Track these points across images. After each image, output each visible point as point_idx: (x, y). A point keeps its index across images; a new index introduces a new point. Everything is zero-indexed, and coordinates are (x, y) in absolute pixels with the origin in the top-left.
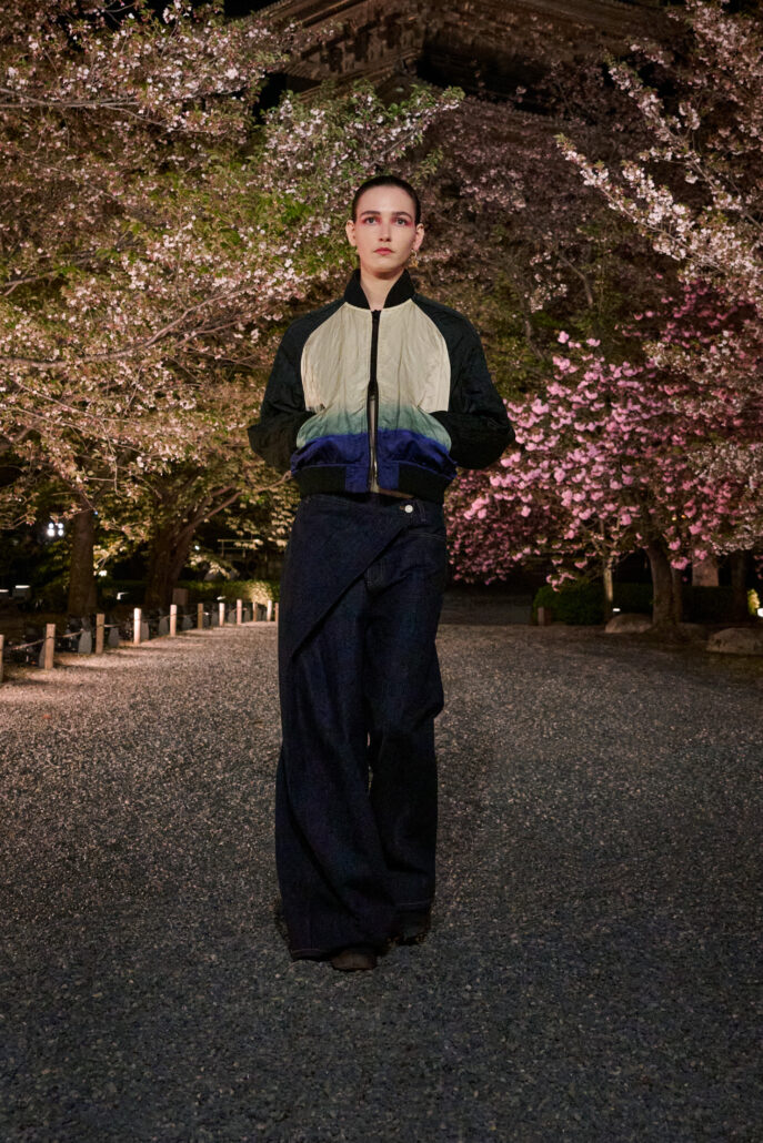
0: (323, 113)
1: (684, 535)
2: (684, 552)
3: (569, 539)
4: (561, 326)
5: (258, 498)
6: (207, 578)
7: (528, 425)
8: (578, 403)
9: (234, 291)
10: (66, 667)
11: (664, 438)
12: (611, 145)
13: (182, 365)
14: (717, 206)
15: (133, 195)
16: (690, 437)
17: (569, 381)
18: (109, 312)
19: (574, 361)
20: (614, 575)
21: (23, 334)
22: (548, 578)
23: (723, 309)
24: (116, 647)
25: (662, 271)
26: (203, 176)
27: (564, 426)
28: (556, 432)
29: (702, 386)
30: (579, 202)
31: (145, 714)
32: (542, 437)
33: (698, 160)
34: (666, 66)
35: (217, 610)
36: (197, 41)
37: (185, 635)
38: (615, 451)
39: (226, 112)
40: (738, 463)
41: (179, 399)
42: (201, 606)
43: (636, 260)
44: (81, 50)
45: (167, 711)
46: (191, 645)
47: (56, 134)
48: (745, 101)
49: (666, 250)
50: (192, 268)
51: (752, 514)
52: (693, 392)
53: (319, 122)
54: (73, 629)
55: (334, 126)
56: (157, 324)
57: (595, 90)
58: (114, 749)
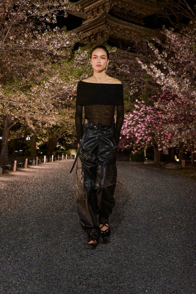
0: (87, 52)
1: (161, 143)
2: (161, 147)
3: (137, 144)
4: (136, 98)
5: (71, 133)
6: (60, 149)
7: (129, 119)
8: (140, 115)
9: (67, 89)
10: (30, 168)
11: (158, 123)
12: (148, 60)
13: (56, 104)
14: (170, 74)
15: (46, 68)
16: (163, 123)
17: (138, 110)
18: (41, 93)
19: (139, 106)
20: (146, 151)
21: (22, 97)
22: (132, 152)
23: (171, 96)
24: (40, 164)
25: (158, 87)
26: (61, 64)
27: (137, 119)
28: (135, 121)
29: (166, 112)
30: (141, 72)
31: (46, 178)
32: (132, 122)
33: (166, 64)
34: (160, 44)
35: (62, 156)
36: (60, 36)
37: (55, 162)
38: (147, 125)
39: (66, 51)
40: (173, 128)
41: (55, 112)
42: (58, 156)
43: (153, 85)
44: (36, 37)
45: (51, 177)
46: (56, 164)
47: (30, 55)
48: (177, 51)
49: (159, 83)
50: (58, 84)
51: (176, 139)
52: (164, 113)
53: (86, 54)
54: (32, 160)
55: (89, 55)
56: (51, 96)
57: (145, 48)
58: (39, 185)
